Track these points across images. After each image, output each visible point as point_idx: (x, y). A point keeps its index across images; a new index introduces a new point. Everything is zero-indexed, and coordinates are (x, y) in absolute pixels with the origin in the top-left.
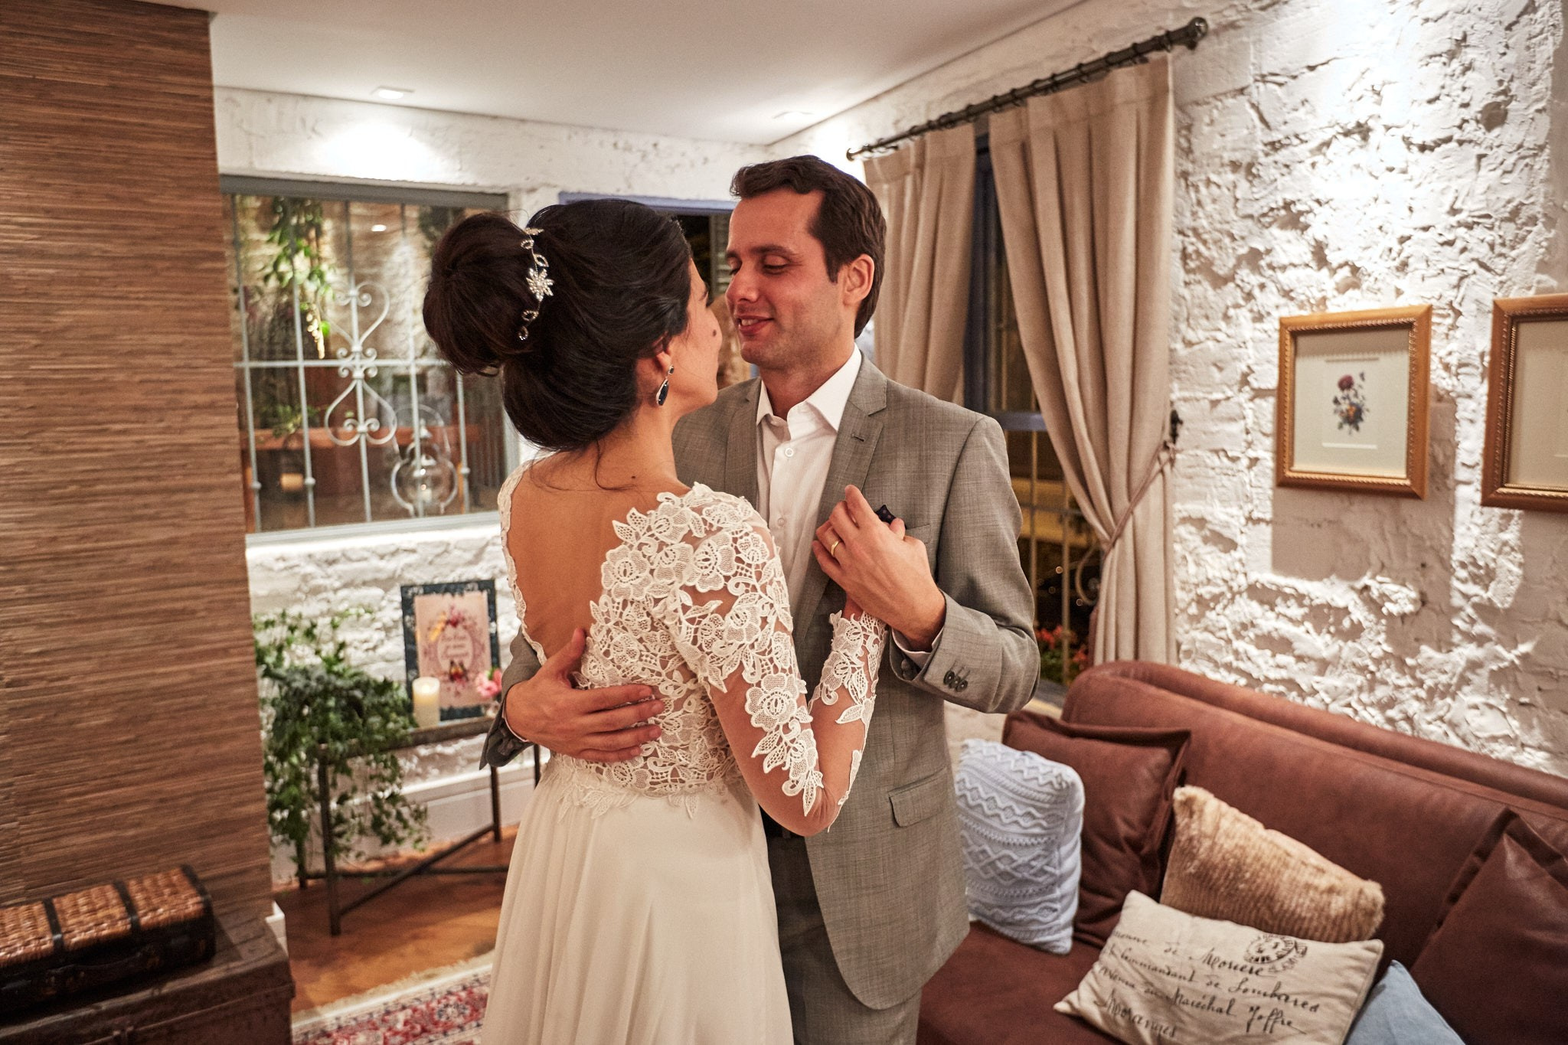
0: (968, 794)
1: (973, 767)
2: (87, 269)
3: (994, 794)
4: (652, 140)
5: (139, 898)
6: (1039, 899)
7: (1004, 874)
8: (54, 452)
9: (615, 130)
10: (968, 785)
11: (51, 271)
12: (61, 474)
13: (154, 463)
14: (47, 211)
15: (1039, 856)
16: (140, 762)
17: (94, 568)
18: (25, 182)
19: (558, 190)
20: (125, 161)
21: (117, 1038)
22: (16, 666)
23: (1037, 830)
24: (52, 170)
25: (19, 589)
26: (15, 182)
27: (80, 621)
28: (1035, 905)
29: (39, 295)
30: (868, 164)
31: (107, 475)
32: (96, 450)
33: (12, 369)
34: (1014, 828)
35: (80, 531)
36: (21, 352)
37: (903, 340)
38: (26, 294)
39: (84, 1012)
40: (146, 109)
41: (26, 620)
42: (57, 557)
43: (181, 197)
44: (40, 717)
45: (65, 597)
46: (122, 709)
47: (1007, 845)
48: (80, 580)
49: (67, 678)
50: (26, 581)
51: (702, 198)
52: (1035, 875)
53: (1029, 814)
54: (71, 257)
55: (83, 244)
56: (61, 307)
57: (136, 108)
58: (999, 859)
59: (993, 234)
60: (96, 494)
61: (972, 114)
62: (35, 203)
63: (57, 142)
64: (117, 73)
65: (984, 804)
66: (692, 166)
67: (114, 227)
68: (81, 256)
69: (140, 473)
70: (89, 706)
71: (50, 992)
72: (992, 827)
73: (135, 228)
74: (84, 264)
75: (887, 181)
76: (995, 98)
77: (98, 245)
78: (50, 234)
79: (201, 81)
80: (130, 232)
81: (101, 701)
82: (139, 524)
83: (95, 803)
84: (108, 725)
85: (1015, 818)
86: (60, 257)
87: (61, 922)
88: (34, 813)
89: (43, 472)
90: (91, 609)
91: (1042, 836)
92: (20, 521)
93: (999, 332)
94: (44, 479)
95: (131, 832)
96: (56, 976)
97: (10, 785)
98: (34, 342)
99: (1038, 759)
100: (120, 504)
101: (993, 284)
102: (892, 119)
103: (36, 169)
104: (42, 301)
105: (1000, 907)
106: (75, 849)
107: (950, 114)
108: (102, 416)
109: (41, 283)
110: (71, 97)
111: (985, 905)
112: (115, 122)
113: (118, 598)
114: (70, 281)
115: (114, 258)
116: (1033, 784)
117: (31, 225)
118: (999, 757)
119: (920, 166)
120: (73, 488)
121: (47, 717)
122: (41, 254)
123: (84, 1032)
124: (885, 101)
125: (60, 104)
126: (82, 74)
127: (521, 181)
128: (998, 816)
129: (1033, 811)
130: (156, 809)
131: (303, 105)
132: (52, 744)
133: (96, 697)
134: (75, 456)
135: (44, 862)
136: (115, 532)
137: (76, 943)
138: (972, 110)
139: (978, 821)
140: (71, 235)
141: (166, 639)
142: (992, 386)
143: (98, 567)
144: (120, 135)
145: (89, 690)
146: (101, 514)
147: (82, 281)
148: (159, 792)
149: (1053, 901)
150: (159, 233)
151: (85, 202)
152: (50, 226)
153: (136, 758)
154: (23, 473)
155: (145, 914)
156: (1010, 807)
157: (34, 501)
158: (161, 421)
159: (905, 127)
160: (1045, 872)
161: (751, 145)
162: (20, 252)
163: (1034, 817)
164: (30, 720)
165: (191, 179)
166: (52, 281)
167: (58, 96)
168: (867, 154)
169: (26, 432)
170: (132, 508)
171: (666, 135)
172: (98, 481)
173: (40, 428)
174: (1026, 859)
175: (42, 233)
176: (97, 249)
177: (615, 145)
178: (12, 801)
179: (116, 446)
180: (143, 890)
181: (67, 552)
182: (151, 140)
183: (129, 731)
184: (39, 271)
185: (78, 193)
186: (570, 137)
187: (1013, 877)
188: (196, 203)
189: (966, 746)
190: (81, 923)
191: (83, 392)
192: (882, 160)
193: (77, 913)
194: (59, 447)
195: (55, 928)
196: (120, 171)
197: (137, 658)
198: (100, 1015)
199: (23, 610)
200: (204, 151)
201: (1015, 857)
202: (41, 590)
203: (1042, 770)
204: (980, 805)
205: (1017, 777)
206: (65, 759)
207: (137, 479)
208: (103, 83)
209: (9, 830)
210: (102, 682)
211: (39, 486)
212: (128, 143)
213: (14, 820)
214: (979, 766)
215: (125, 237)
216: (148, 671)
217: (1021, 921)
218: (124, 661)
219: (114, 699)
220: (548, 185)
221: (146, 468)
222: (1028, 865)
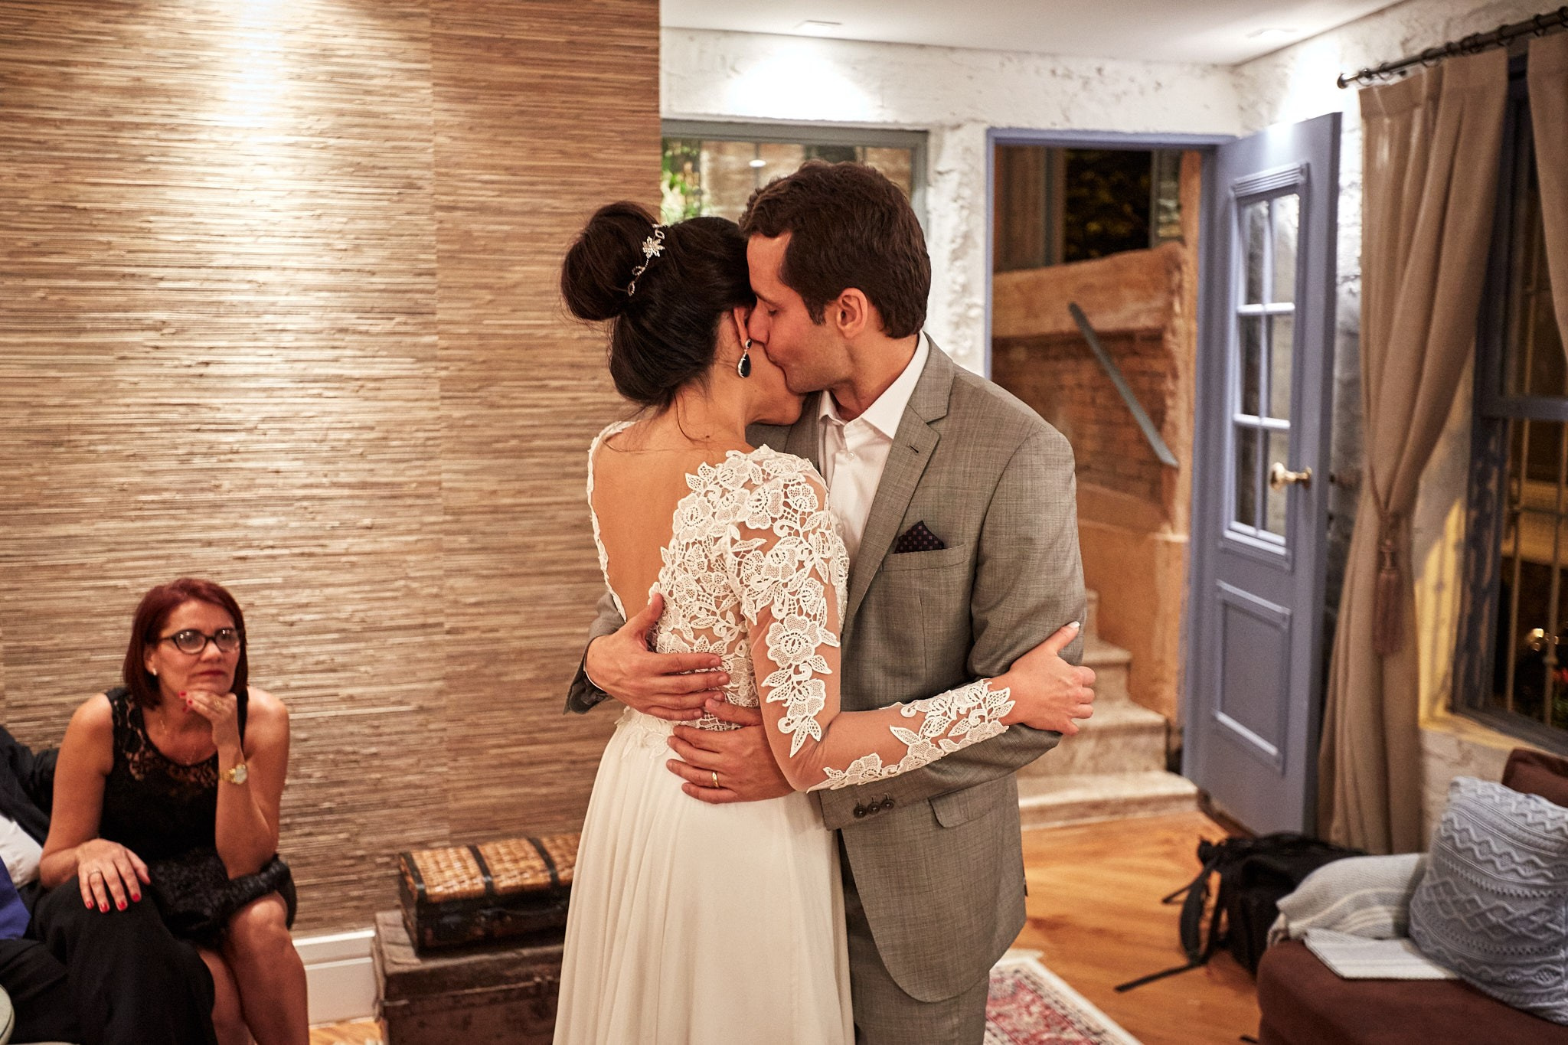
0: (1456, 835)
1: (1464, 807)
2: (538, 226)
3: (1489, 838)
4: (1097, 64)
5: (554, 854)
6: (1537, 960)
7: (1495, 928)
8: (499, 407)
9: (1054, 56)
10: (1457, 826)
11: (506, 228)
12: (504, 428)
13: (586, 421)
14: (507, 169)
15: (1541, 910)
16: (555, 721)
17: (526, 524)
18: (490, 141)
19: (986, 126)
20: (577, 117)
21: (539, 985)
22: (457, 615)
23: (1540, 881)
24: (516, 128)
25: (463, 539)
26: (482, 141)
27: (511, 575)
28: (1533, 965)
29: (495, 251)
30: (1365, 95)
31: (543, 431)
32: (535, 406)
33: (469, 323)
34: (1512, 877)
35: (517, 485)
36: (477, 307)
37: (1399, 307)
38: (484, 251)
39: (508, 955)
40: (598, 63)
41: (467, 570)
42: (495, 510)
43: (627, 151)
44: (473, 667)
45: (500, 550)
46: (544, 666)
47: (1502, 895)
48: (514, 533)
49: (497, 631)
50: (467, 532)
51: (1152, 130)
52: (1534, 931)
53: (1532, 862)
54: (524, 213)
55: (537, 201)
56: (513, 263)
57: (591, 63)
58: (1491, 910)
59: (1524, 178)
60: (531, 450)
61: (1503, 36)
62: (497, 161)
63: (520, 99)
64: (575, 28)
65: (1476, 849)
66: (1142, 92)
67: (563, 183)
68: (534, 212)
69: (572, 431)
70: (515, 661)
71: (479, 932)
72: (1485, 875)
73: (581, 184)
74: (535, 220)
75: (1389, 115)
76: (1538, 17)
77: (549, 201)
78: (508, 191)
79: (649, 33)
80: (577, 188)
81: (525, 657)
82: (570, 481)
83: (514, 757)
84: (530, 680)
85: (1514, 866)
86: (515, 213)
87: (489, 867)
88: (463, 761)
89: (488, 425)
90: (523, 563)
91: (1545, 888)
92: (467, 473)
93: (1526, 297)
94: (490, 432)
95: (544, 791)
96: (486, 917)
97: (444, 730)
98: (489, 297)
99: (1545, 804)
100: (553, 461)
101: (1521, 238)
102: (1399, 38)
103: (501, 127)
104: (497, 257)
105: (1490, 965)
106: (493, 800)
107: (1476, 35)
108: (542, 373)
109: (498, 239)
110: (532, 54)
111: (1469, 960)
112: (572, 78)
113: (544, 555)
114: (523, 238)
115: (562, 214)
116: (1539, 830)
117: (492, 182)
118: (1497, 799)
119: (1434, 98)
120: (513, 443)
121: (479, 668)
122: (499, 211)
123: (509, 973)
124: (1390, 18)
125: (522, 62)
126: (546, 31)
127: (947, 118)
128: (1493, 862)
129: (1537, 860)
130: (568, 770)
131: (724, 41)
132: (482, 694)
133: (521, 652)
134: (516, 411)
135: (469, 809)
136: (548, 489)
137: (504, 888)
138: (1505, 33)
139: (1468, 867)
140: (527, 191)
141: (587, 599)
142: (1513, 363)
143: (532, 522)
144: (573, 90)
145: (516, 644)
146: (536, 470)
147: (534, 237)
148: (569, 753)
149: (1554, 963)
150: (603, 188)
151: (541, 160)
152: (509, 183)
153: (551, 717)
154: (473, 426)
155: (563, 870)
156: (1509, 854)
157: (479, 453)
158: (594, 378)
159: (1417, 49)
160: (1549, 930)
161: (1215, 66)
162: (482, 209)
163: (1536, 866)
164: (464, 668)
165: (632, 132)
166: (507, 237)
167: (523, 54)
168: (1365, 81)
169: (476, 385)
170: (563, 465)
171: (1113, 58)
172: (535, 436)
173: (488, 381)
174: (1524, 913)
175: (500, 190)
176: (547, 205)
177: (1053, 72)
178: (444, 746)
179: (553, 403)
180: (557, 847)
181: (505, 506)
182: (602, 94)
183: (547, 690)
184: (497, 227)
185: (535, 150)
186: (1002, 65)
187: (1508, 931)
188: (640, 158)
189: (1455, 785)
190: (507, 870)
191: (529, 347)
192: (1385, 90)
193: (501, 861)
194: (504, 402)
195: (485, 871)
196: (575, 127)
197: (561, 617)
198: (525, 960)
199: (466, 561)
200: (647, 104)
201: (1510, 909)
202: (481, 541)
203: (1550, 815)
204: (1472, 850)
205: (1520, 821)
206: (492, 710)
207: (569, 436)
208: (562, 39)
209: (440, 774)
210: (527, 638)
211: (485, 440)
212: (581, 98)
213: (445, 765)
214: (1473, 806)
215: (572, 193)
216: (568, 630)
217: (1514, 981)
218: (548, 618)
219: (536, 655)
220: (975, 121)
221: (578, 426)
222: (1526, 919)
